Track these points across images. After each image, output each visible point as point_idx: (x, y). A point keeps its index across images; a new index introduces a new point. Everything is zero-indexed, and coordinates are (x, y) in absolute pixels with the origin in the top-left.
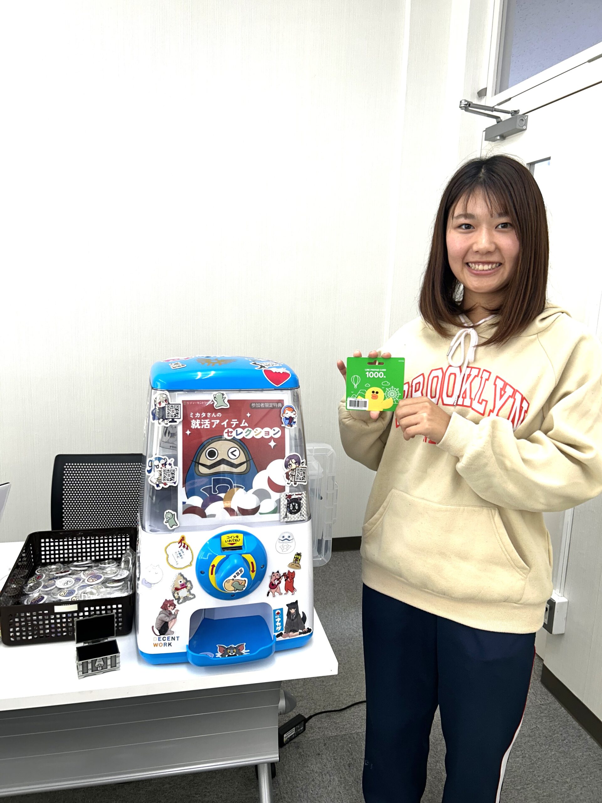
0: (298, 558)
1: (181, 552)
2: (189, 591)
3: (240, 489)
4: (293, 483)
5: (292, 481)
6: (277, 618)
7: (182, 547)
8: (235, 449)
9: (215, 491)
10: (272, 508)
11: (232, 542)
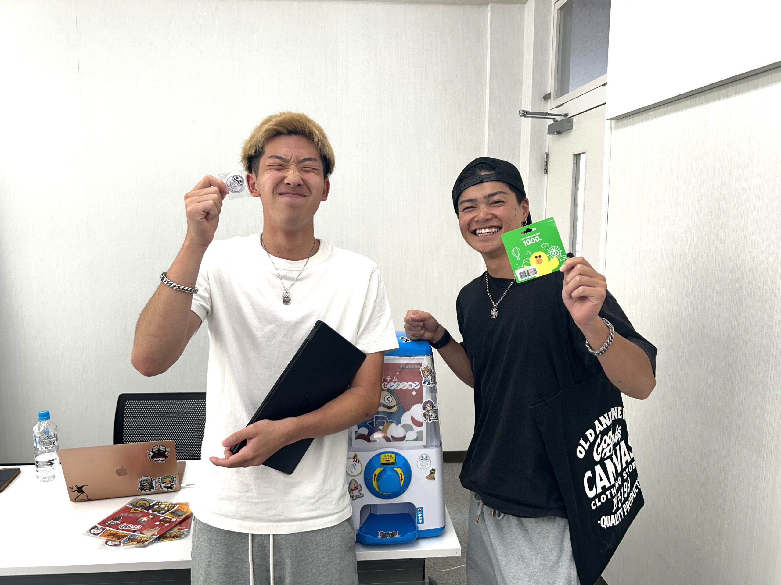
0: (433, 472)
1: (354, 465)
2: (359, 491)
3: (393, 424)
4: (428, 420)
5: (427, 419)
6: (419, 514)
7: (355, 462)
8: (388, 396)
9: (376, 425)
10: (415, 437)
11: (388, 460)
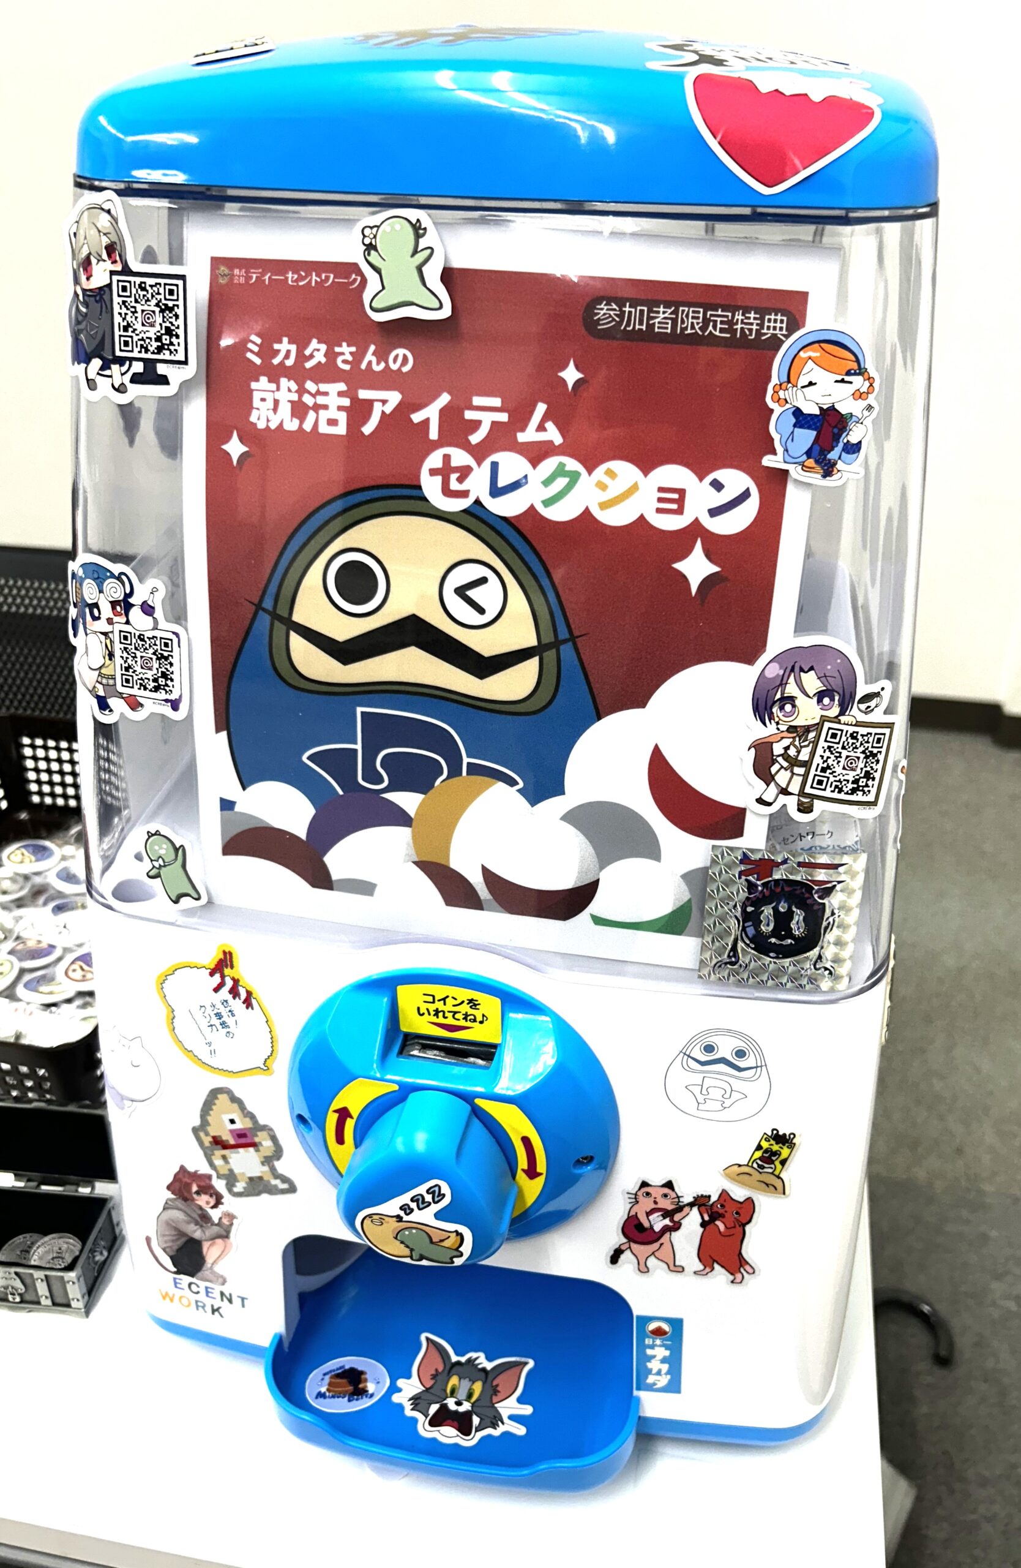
0: (776, 1154)
1: (224, 1012)
2: (268, 1161)
4: (791, 802)
5: (785, 792)
6: (652, 1347)
7: (224, 993)
10: (664, 907)
11: (450, 1021)
